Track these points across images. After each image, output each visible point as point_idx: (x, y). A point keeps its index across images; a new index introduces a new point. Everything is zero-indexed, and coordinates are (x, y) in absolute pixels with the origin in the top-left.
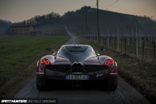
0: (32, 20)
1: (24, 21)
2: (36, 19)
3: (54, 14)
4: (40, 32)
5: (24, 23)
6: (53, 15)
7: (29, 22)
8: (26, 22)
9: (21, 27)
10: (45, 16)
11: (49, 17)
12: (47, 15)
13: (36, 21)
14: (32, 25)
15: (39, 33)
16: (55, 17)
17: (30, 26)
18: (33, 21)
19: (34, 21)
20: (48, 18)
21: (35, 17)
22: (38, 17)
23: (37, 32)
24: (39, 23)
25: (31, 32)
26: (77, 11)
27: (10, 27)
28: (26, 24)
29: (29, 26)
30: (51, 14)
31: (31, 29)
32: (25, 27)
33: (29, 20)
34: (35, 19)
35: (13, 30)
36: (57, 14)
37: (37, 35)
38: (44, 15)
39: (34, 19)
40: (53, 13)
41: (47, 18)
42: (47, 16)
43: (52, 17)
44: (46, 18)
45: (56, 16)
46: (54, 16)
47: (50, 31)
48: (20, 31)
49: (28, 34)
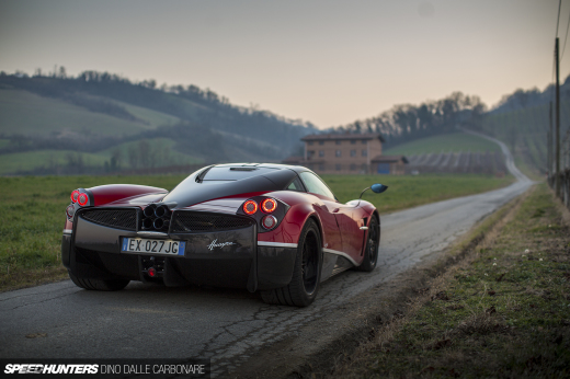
0: (384, 120)
1: (357, 124)
2: (397, 117)
3: (463, 99)
4: (405, 160)
5: (354, 128)
6: (459, 103)
7: (373, 126)
8: (364, 126)
9: (337, 141)
10: (432, 106)
11: (444, 110)
12: (440, 102)
13: (396, 122)
15: (401, 163)
16: (466, 111)
17: (370, 139)
18: (387, 122)
19: (392, 123)
20: (442, 113)
21: (396, 110)
22: (405, 110)
23: (395, 161)
24: (409, 129)
25: (373, 162)
27: (303, 140)
29: (365, 140)
30: (454, 98)
31: (374, 150)
32: (353, 141)
33: (374, 120)
34: (394, 117)
35: (312, 152)
36: (474, 97)
37: (394, 173)
38: (427, 103)
39: (391, 115)
40: (458, 95)
41: (438, 113)
42: (436, 106)
43: (455, 110)
44: (434, 111)
45: (469, 108)
46: (462, 108)
47: (443, 158)
48: (336, 155)
49: (363, 166)
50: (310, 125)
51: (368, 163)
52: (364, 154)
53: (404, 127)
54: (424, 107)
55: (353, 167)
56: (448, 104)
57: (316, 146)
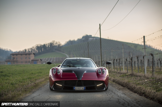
0: (33, 49)
1: (25, 50)
2: (37, 48)
3: (55, 42)
4: (41, 60)
5: (25, 51)
6: (54, 43)
7: (30, 50)
8: (27, 51)
9: (21, 54)
10: (47, 45)
11: (50, 46)
12: (49, 43)
13: (37, 49)
14: (32, 53)
15: (40, 61)
16: (56, 46)
17: (31, 54)
18: (34, 49)
19: (35, 49)
20: (49, 46)
21: (36, 46)
22: (39, 45)
23: (38, 60)
24: (40, 51)
25: (32, 60)
26: (79, 40)
27: (11, 54)
28: (27, 52)
29: (29, 54)
30: (53, 42)
31: (32, 57)
32: (26, 54)
33: (30, 49)
34: (36, 48)
35: (14, 58)
36: (58, 42)
37: (38, 63)
38: (45, 44)
39: (35, 47)
41: (48, 46)
42: (48, 44)
43: (53, 45)
44: (47, 46)
45: (57, 45)
46: (55, 45)
47: (51, 59)
48: (21, 59)
49: (29, 62)
50: (10, 50)
51: (31, 61)
52: (29, 58)
53: (39, 51)
54: (44, 45)
55: (26, 62)
56: (51, 44)
57: (15, 56)
